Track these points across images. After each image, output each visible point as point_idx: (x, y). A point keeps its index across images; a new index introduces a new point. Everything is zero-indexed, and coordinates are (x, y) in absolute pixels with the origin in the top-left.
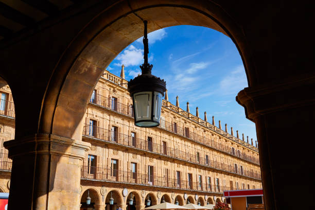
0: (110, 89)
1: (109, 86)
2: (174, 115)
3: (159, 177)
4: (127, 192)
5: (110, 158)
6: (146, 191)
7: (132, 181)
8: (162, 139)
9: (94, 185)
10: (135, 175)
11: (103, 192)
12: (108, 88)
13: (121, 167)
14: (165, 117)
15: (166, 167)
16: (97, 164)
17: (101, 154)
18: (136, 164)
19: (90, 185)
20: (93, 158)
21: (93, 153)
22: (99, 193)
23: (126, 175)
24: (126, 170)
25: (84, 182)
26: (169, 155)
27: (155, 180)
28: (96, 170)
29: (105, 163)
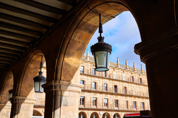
0: (91, 65)
1: (90, 63)
2: (131, 72)
3: (122, 105)
4: (102, 113)
5: (92, 97)
6: (114, 112)
7: (106, 108)
8: (123, 86)
9: (84, 110)
10: (107, 105)
11: (89, 114)
12: (90, 64)
13: (98, 101)
14: (126, 74)
15: (127, 100)
16: (85, 100)
17: (87, 96)
18: (107, 99)
19: (82, 110)
20: (83, 97)
21: (83, 95)
22: (87, 114)
23: (101, 105)
24: (101, 102)
25: (80, 109)
26: (128, 94)
27: (119, 106)
28: (85, 103)
29: (89, 100)
